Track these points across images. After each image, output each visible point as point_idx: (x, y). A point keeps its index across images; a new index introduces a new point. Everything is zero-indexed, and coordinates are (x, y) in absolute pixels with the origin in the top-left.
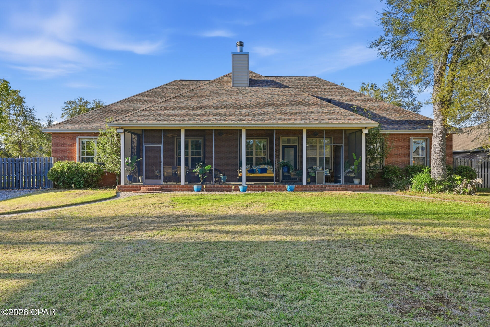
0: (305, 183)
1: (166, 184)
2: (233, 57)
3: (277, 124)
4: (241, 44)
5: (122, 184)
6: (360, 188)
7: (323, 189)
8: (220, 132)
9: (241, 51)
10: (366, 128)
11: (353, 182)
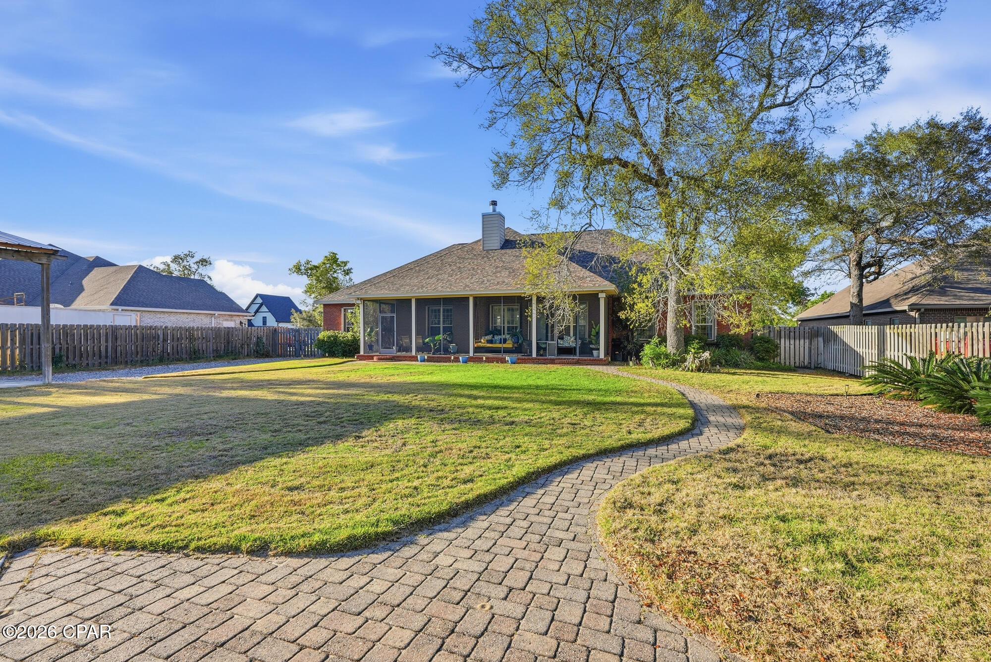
0: (534, 355)
1: (399, 354)
2: (483, 218)
3: (501, 290)
4: (494, 203)
5: (362, 353)
6: (598, 362)
7: (552, 362)
8: (448, 301)
9: (494, 210)
10: (602, 291)
11: (592, 354)
